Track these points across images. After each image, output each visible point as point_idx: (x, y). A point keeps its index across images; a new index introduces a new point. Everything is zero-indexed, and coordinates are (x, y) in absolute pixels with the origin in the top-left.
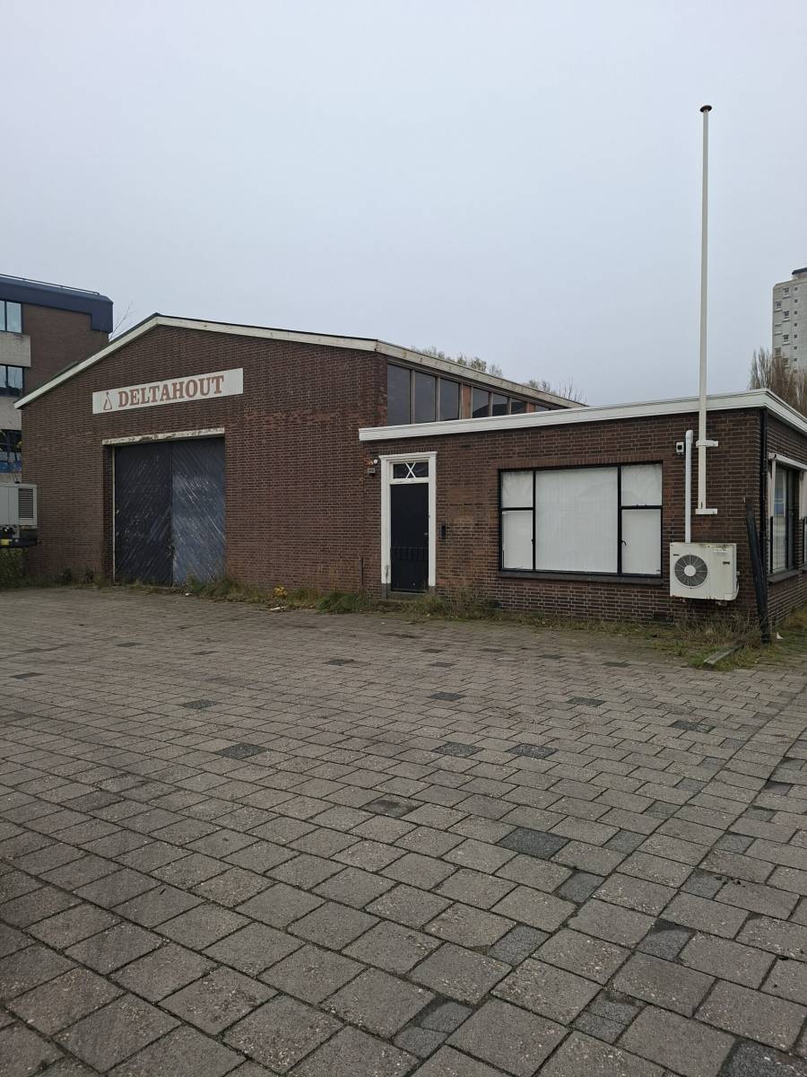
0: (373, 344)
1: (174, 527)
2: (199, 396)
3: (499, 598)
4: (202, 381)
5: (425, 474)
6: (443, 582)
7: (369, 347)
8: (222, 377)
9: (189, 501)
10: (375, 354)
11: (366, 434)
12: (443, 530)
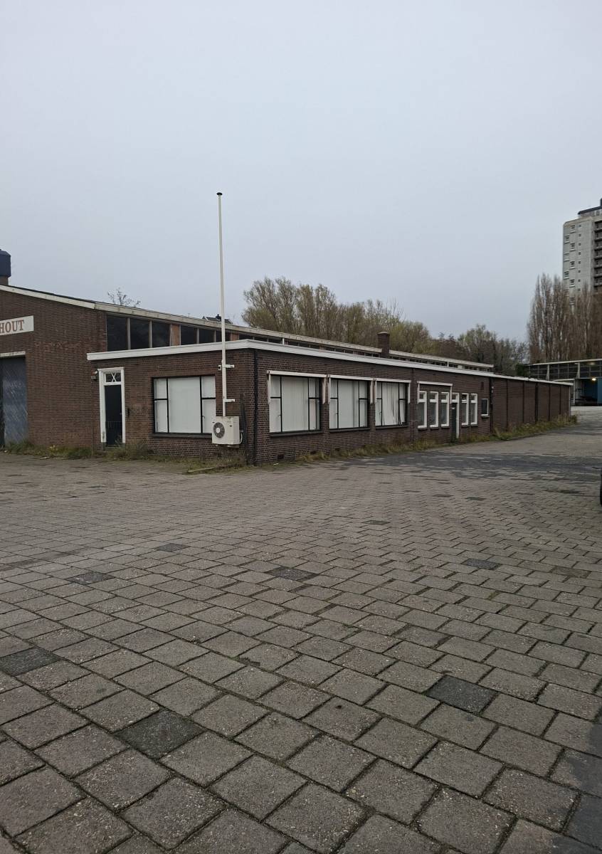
0: (94, 304)
1: (4, 411)
2: (12, 332)
3: (153, 448)
4: (13, 322)
5: (119, 380)
6: (129, 440)
7: (91, 306)
8: (23, 321)
9: (11, 395)
10: (95, 310)
11: (92, 356)
12: (128, 411)
